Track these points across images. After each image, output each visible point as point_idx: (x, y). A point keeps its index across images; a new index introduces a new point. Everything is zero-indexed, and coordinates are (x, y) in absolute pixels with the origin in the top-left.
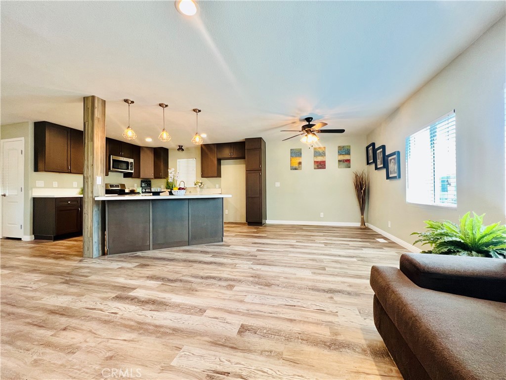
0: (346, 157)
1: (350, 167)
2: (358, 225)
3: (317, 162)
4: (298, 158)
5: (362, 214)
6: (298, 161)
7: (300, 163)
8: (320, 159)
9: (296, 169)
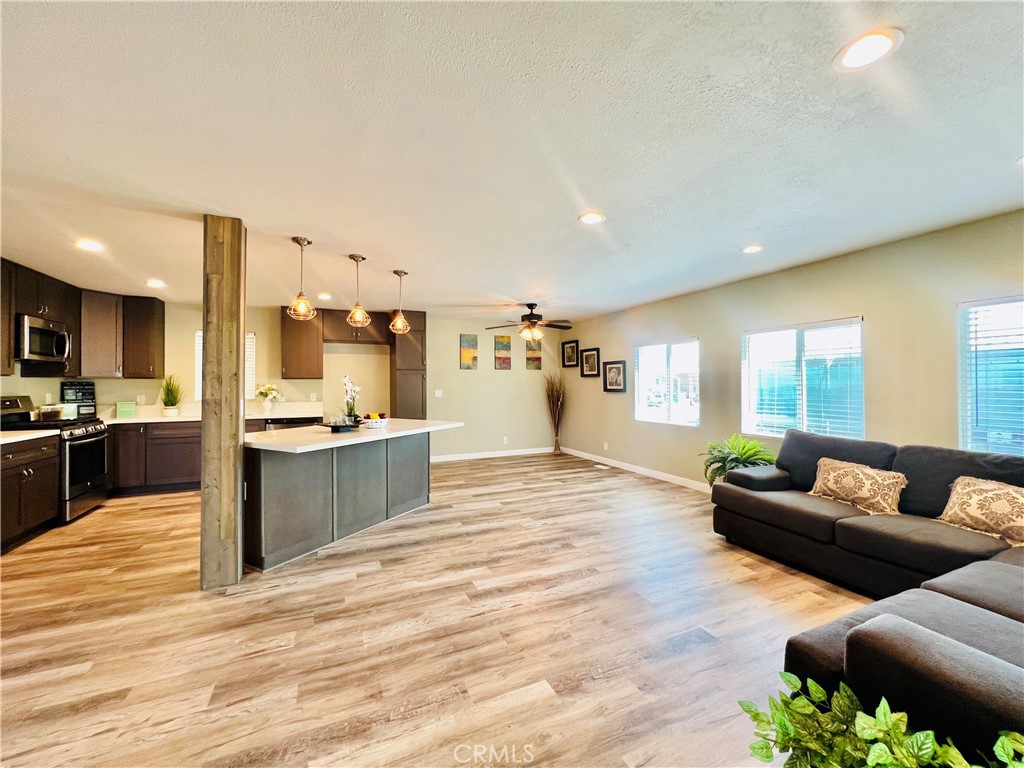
0: (536, 354)
1: (540, 369)
2: (550, 450)
3: (499, 358)
4: (472, 350)
5: (557, 435)
6: (473, 355)
7: (475, 359)
8: (503, 354)
9: (469, 368)
